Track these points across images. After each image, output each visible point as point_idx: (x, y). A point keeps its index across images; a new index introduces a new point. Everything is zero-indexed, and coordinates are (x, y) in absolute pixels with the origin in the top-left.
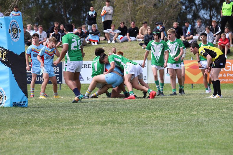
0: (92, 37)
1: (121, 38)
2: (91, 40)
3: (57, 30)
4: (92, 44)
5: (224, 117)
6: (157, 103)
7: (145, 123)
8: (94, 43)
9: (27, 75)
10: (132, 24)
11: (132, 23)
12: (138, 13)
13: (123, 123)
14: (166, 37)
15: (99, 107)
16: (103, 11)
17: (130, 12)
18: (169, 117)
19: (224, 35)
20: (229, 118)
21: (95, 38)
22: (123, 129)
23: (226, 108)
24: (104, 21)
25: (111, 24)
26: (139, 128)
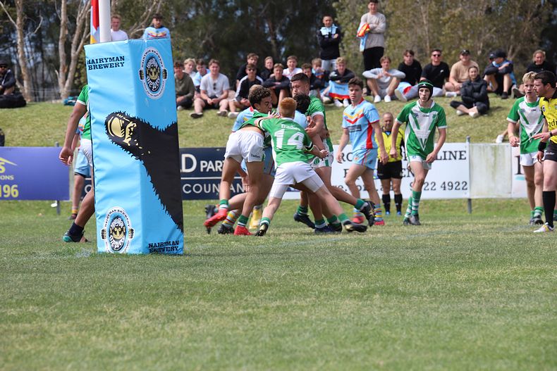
0: (336, 87)
1: (406, 91)
2: (334, 95)
3: (253, 70)
4: (337, 105)
6: (494, 245)
7: (462, 294)
8: (342, 102)
9: (182, 178)
10: (435, 55)
11: (435, 53)
12: (446, 30)
13: (411, 295)
14: (514, 87)
15: (353, 256)
16: (361, 25)
17: (426, 28)
18: (521, 280)
21: (344, 89)
22: (410, 308)
24: (365, 50)
25: (382, 56)
26: (449, 306)
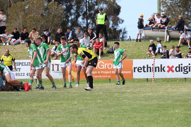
1: (14, 41)
5: (99, 106)
6: (45, 95)
7: (35, 112)
13: (16, 112)
17: (21, 20)
18: (54, 106)
19: (98, 40)
20: (103, 107)
22: (16, 117)
23: (100, 99)
26: (30, 115)
